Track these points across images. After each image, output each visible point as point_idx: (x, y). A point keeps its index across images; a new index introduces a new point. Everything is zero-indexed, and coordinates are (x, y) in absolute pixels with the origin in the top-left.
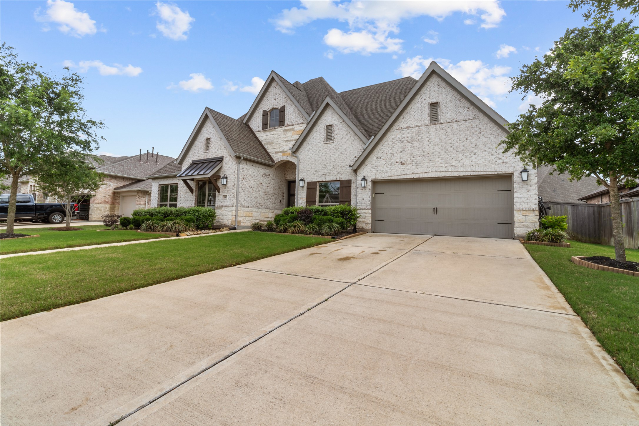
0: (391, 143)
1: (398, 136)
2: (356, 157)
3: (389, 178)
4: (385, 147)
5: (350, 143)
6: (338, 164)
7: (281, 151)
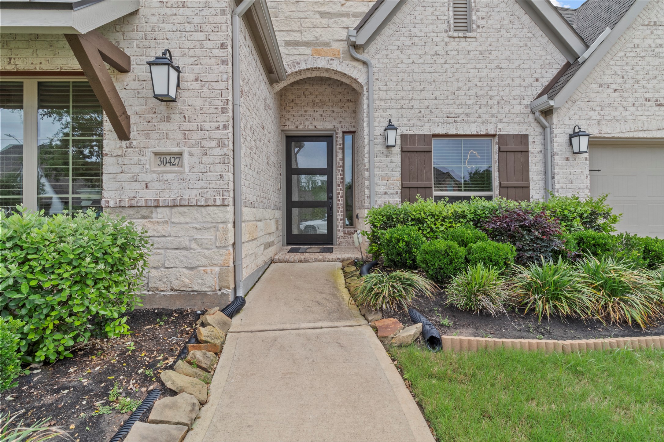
0: (634, 54)
1: (648, 41)
2: (537, 80)
3: (631, 135)
4: (618, 63)
5: (521, 44)
6: (490, 93)
7: (305, 40)
